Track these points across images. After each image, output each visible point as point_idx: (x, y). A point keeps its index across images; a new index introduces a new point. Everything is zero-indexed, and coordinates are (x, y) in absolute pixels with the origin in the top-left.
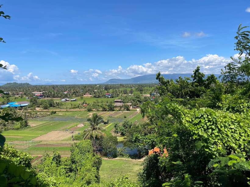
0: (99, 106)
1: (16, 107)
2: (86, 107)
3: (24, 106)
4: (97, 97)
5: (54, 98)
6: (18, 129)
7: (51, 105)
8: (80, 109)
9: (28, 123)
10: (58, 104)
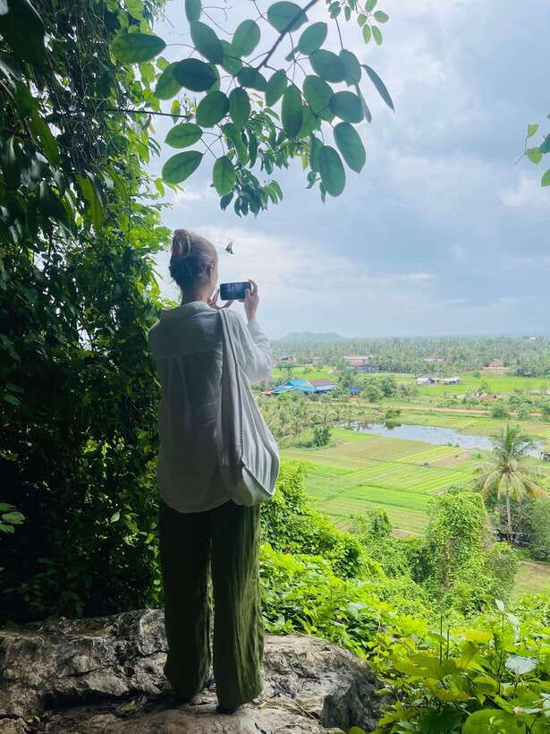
0: (530, 402)
1: (306, 393)
2: (486, 405)
3: (323, 392)
4: (529, 376)
5: (396, 375)
6: (309, 446)
7: (388, 392)
8: (469, 409)
9: (330, 435)
10: (405, 392)
